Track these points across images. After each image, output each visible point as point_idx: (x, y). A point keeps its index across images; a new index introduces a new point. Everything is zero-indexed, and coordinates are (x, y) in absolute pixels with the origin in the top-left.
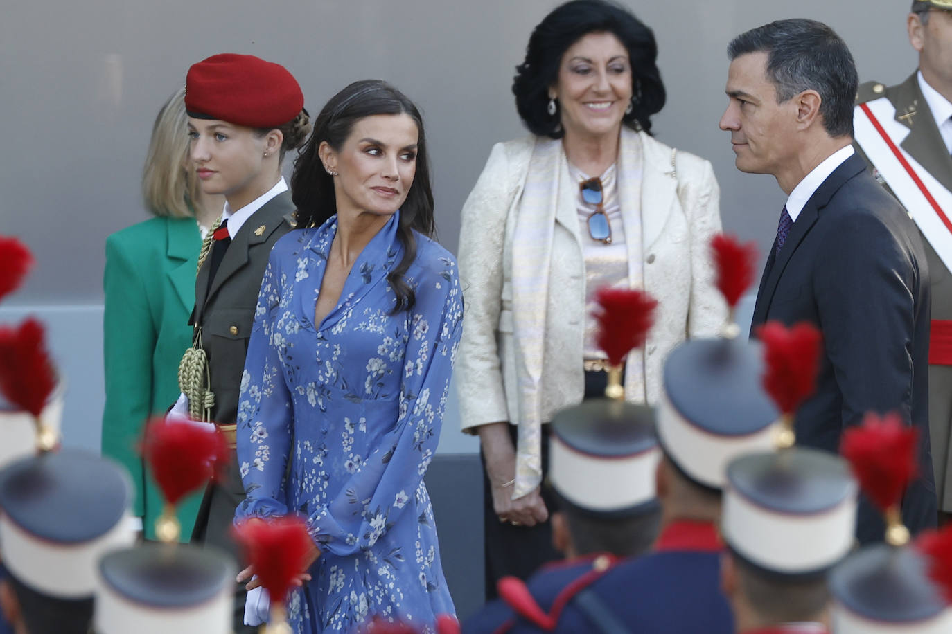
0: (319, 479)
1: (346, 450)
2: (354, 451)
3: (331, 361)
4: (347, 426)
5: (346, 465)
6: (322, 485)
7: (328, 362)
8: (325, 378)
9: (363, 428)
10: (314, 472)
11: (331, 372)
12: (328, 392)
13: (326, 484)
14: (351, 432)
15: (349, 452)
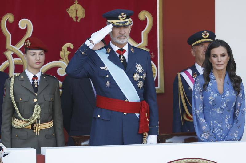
0: (220, 130)
1: (226, 123)
2: (228, 123)
3: (226, 102)
4: (227, 117)
5: (227, 126)
6: (220, 131)
7: (224, 103)
8: (223, 106)
9: (230, 118)
10: (218, 128)
11: (225, 105)
12: (224, 110)
13: (222, 130)
14: (227, 118)
15: (227, 123)
